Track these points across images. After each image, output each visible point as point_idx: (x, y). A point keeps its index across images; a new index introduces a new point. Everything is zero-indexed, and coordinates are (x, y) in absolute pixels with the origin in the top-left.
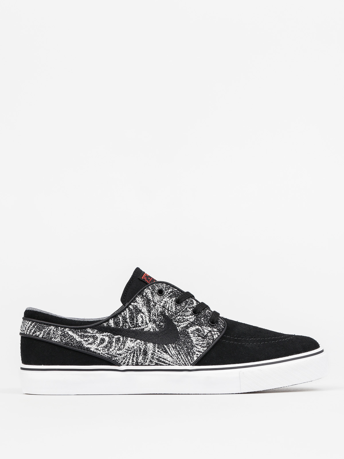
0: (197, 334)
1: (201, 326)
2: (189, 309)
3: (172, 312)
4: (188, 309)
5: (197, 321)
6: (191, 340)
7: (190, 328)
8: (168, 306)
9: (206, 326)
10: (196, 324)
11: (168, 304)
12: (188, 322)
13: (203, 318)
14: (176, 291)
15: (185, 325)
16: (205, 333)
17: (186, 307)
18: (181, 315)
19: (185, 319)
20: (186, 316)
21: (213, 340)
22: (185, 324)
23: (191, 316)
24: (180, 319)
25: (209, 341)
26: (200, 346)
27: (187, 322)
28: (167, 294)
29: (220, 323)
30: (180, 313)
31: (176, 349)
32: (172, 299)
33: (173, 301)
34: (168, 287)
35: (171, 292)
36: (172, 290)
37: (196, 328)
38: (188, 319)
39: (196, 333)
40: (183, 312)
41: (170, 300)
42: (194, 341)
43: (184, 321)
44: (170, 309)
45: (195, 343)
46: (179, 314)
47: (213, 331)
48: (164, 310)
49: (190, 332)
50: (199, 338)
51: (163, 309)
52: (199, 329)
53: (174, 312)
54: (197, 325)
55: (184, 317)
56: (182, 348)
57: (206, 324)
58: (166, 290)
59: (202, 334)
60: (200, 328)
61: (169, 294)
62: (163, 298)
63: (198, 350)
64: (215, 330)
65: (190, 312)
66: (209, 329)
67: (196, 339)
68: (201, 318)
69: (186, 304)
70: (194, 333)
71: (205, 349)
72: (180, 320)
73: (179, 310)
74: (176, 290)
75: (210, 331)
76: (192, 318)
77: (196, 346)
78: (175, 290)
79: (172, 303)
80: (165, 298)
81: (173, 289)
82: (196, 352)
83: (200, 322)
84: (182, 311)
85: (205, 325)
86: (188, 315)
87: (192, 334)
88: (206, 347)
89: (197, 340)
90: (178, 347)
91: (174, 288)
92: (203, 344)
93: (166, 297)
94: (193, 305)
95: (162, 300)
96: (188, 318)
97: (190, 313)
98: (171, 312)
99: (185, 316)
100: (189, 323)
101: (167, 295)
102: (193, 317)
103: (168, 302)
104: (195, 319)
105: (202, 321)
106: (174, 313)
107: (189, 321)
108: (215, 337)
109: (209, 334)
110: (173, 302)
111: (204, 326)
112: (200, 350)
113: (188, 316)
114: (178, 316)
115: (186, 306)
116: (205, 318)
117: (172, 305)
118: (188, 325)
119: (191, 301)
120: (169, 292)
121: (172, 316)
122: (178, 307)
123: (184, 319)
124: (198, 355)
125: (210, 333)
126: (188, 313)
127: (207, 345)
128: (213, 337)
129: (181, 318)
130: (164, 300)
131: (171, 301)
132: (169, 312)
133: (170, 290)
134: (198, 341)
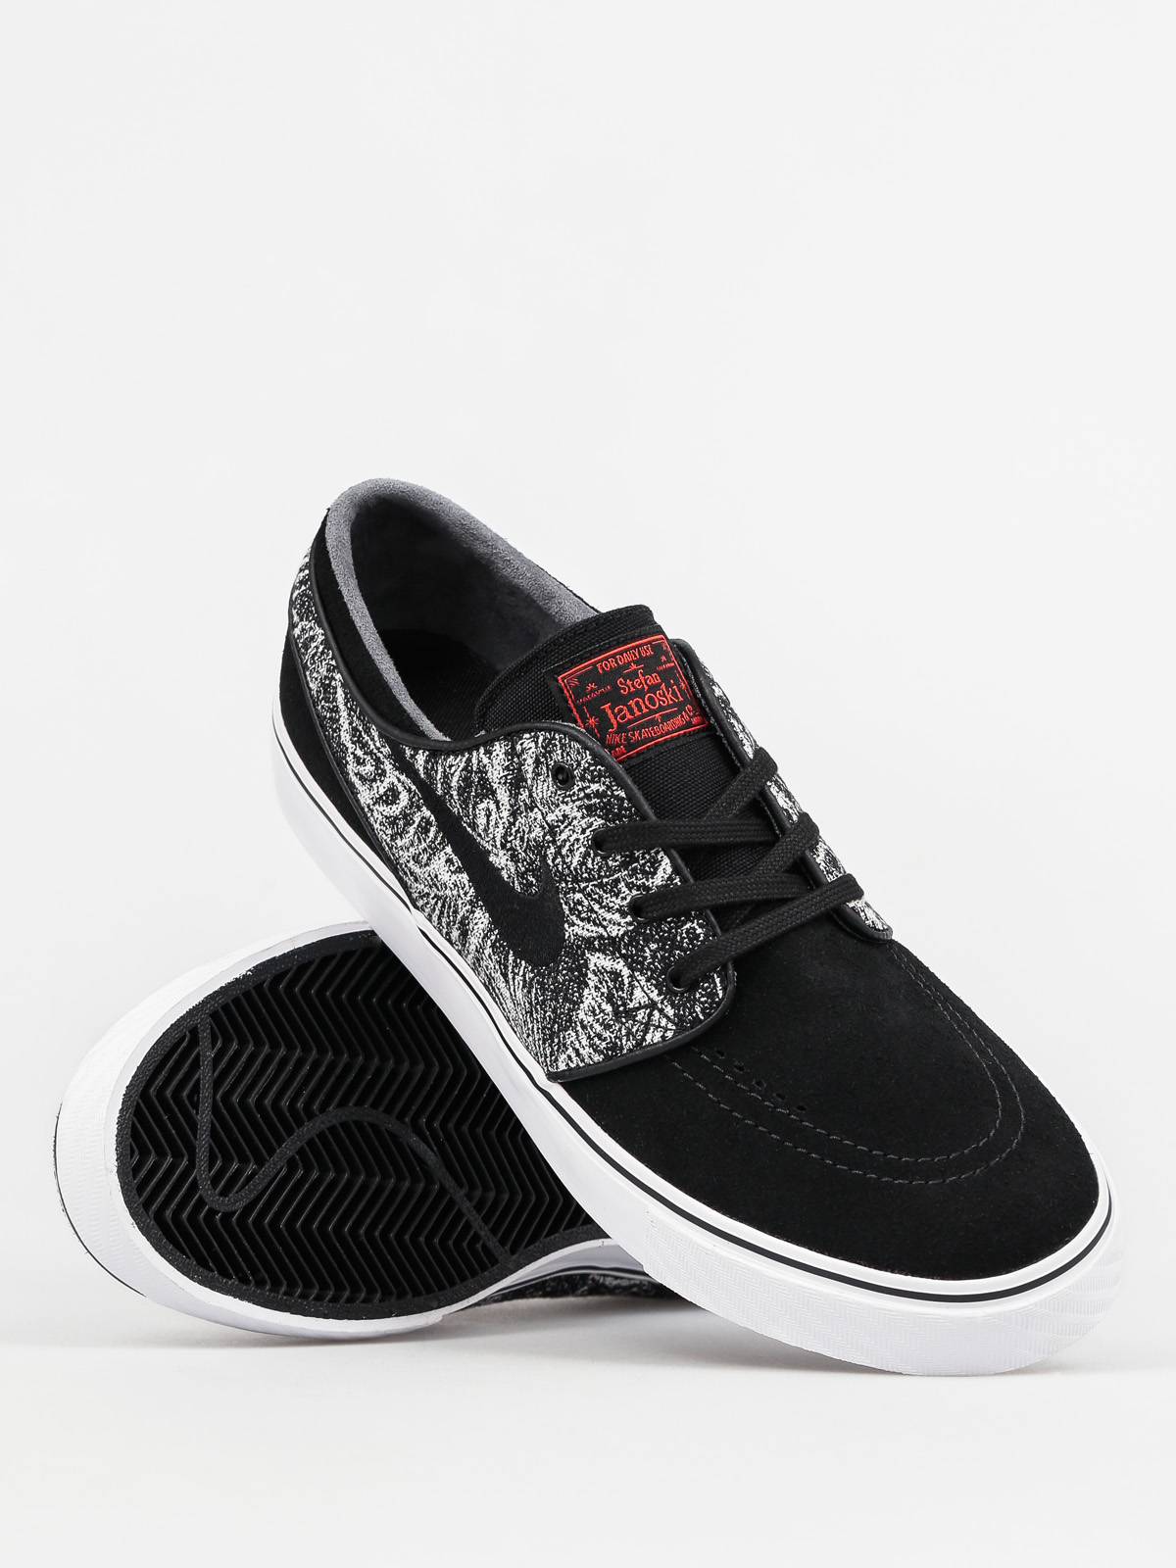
0: (608, 987)
1: (633, 970)
2: (624, 889)
3: (566, 864)
4: (622, 885)
5: (630, 944)
6: (581, 996)
7: (597, 954)
8: (564, 836)
9: (648, 980)
10: (624, 951)
11: (570, 827)
12: (601, 930)
13: (654, 946)
14: (617, 797)
15: (586, 934)
16: (631, 1001)
17: (616, 876)
18: (589, 895)
19: (596, 913)
20: (604, 907)
21: (639, 1044)
22: (588, 930)
23: (617, 917)
24: (579, 903)
25: (621, 1041)
26: (589, 1037)
27: (594, 928)
28: (582, 795)
29: (703, 996)
30: (588, 886)
31: (529, 992)
32: (593, 819)
33: (594, 827)
34: (595, 770)
35: (597, 794)
36: (603, 788)
37: (616, 966)
38: (605, 919)
39: (606, 982)
40: (601, 886)
41: (583, 818)
42: (584, 1006)
43: (588, 920)
44: (564, 852)
45: (582, 1015)
46: (585, 888)
47: (661, 1011)
48: (548, 842)
49: (592, 966)
50: (604, 1006)
51: (548, 837)
52: (622, 976)
53: (572, 869)
54: (623, 956)
55: (596, 907)
56: (544, 1001)
57: (653, 972)
58: (583, 779)
59: (622, 998)
60: (626, 972)
61: (588, 797)
62: (561, 799)
63: (577, 1046)
64: (669, 1011)
65: (624, 898)
66: (652, 995)
67: (593, 1003)
68: (647, 941)
69: (624, 865)
70: (601, 977)
71: (597, 1058)
72: (580, 908)
73: (589, 874)
74: (623, 794)
75: (652, 1005)
76: (619, 924)
77: (579, 1028)
78: (616, 793)
79: (583, 831)
80: (567, 804)
81: (608, 787)
82: (571, 1049)
83: (636, 955)
84: (595, 883)
85: (649, 973)
86: (611, 905)
87: (596, 979)
88: (602, 1052)
89: (593, 1012)
90: (536, 990)
91: (618, 785)
92: (599, 1036)
93: (574, 802)
94: (648, 880)
95: (558, 806)
96: (608, 916)
97: (625, 903)
98: (564, 862)
99: (600, 904)
100: (601, 937)
101: (578, 799)
102: (623, 921)
103: (575, 822)
104: (625, 933)
105: (648, 954)
106: (571, 871)
107: (605, 928)
108: (648, 1037)
109: (641, 1015)
110: (588, 832)
111: (642, 974)
112: (581, 1051)
113: (609, 909)
114: (581, 891)
115: (619, 871)
116: (662, 949)
117: (578, 840)
118: (595, 939)
119: (649, 861)
120: (588, 791)
121: (562, 878)
122: (593, 861)
123: (592, 911)
124: (572, 1062)
125: (648, 1011)
126: (614, 899)
127: (607, 1049)
128: (646, 1032)
129: (586, 903)
130: (563, 807)
131: (584, 826)
132: (559, 860)
133: (595, 787)
134: (595, 1015)
